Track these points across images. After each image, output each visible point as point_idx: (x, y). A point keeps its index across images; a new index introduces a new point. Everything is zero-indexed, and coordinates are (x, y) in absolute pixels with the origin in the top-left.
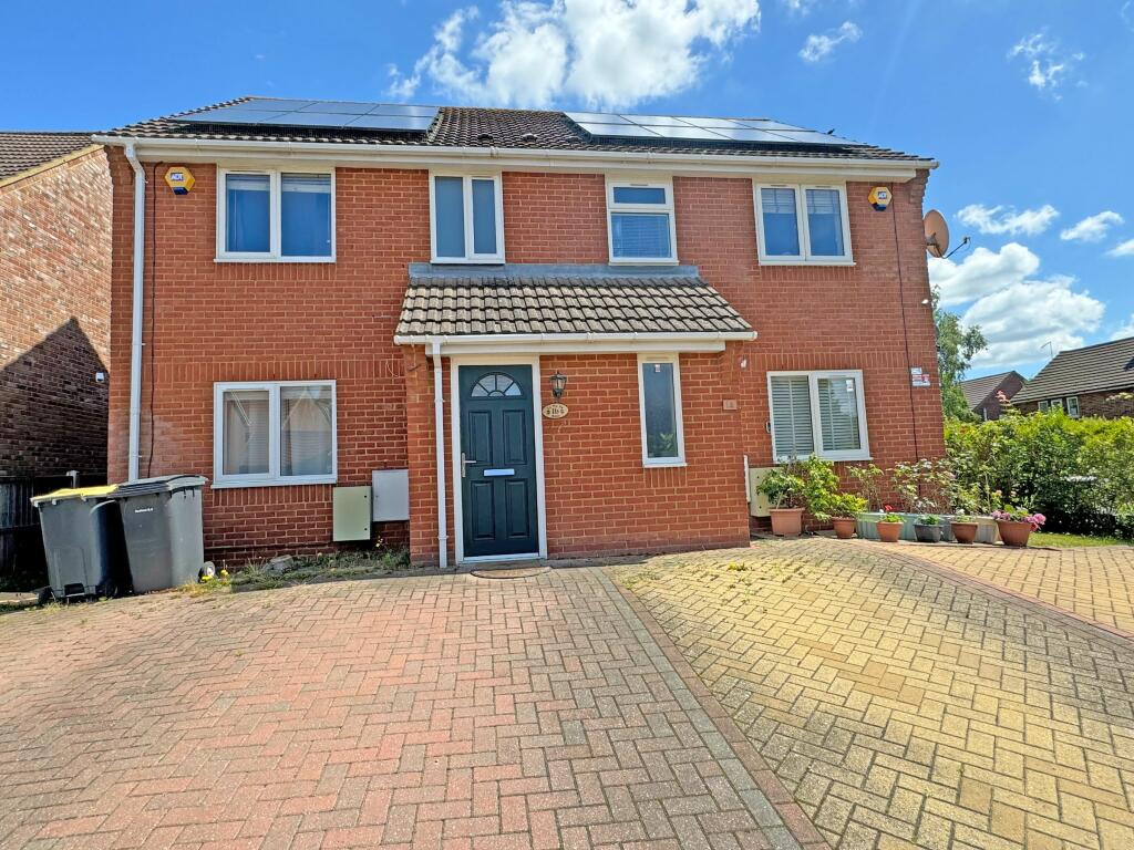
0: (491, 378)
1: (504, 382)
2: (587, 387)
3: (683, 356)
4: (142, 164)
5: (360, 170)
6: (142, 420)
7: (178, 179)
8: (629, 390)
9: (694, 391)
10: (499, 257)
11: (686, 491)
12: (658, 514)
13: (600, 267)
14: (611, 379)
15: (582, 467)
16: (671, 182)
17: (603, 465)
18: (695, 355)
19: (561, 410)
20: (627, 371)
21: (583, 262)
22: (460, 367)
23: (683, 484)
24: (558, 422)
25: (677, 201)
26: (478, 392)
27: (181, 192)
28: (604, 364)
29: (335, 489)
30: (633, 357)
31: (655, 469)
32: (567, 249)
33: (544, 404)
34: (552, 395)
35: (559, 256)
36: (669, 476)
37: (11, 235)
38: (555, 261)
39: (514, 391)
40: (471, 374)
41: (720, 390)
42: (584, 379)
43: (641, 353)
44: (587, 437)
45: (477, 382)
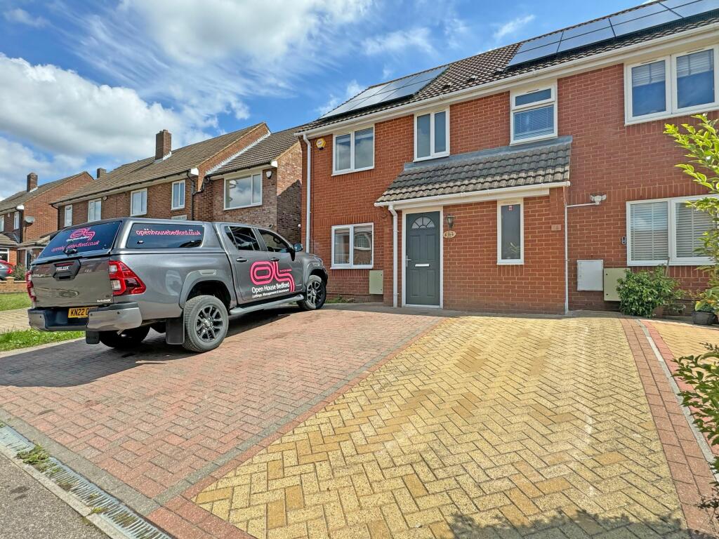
0: (421, 219)
1: (426, 221)
2: (467, 221)
3: (526, 199)
4: (309, 140)
5: (384, 122)
6: (310, 242)
7: (320, 143)
8: (491, 222)
9: (533, 220)
10: (447, 153)
11: (523, 279)
12: (504, 291)
13: (504, 148)
14: (482, 216)
15: (462, 263)
16: (556, 83)
17: (474, 263)
18: (534, 198)
19: (453, 234)
20: (491, 211)
21: (493, 147)
22: (407, 215)
23: (521, 275)
24: (451, 240)
25: (559, 95)
26: (415, 226)
27: (322, 149)
28: (477, 208)
29: (370, 271)
30: (495, 202)
31: (504, 266)
32: (484, 141)
33: (444, 231)
34: (449, 227)
35: (480, 146)
36: (513, 270)
37: (288, 172)
38: (477, 150)
39: (432, 225)
40: (412, 218)
41: (550, 219)
42: (466, 217)
43: (500, 200)
44: (466, 248)
45: (414, 222)
